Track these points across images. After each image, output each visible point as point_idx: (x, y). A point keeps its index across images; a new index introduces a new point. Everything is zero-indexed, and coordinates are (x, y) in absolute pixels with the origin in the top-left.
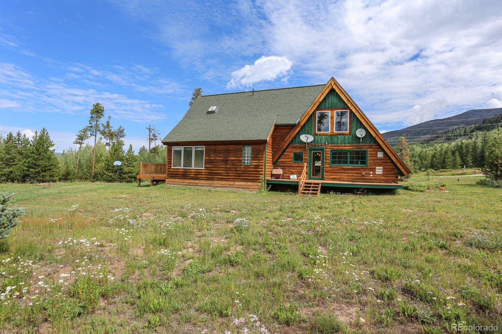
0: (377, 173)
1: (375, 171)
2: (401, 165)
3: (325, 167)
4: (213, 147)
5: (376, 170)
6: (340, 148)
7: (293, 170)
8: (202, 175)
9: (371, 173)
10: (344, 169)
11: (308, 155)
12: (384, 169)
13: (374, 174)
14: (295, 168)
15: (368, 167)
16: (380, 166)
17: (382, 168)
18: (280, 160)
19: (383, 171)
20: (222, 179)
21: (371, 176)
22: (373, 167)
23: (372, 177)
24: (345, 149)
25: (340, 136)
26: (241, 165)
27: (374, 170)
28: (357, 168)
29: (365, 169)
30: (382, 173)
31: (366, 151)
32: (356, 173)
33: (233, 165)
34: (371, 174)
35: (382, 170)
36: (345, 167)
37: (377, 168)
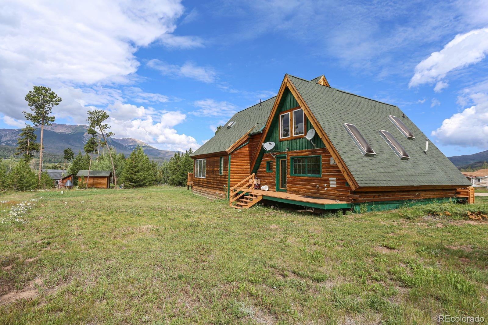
0: (331, 186)
1: (329, 184)
2: (348, 175)
3: (288, 178)
4: (212, 159)
5: (331, 182)
6: (299, 154)
7: (266, 181)
8: (204, 183)
9: (326, 185)
10: (302, 180)
11: (275, 164)
12: (337, 180)
13: (328, 187)
14: (268, 178)
15: (322, 178)
16: (333, 176)
17: (335, 179)
18: (259, 170)
19: (337, 184)
20: (212, 188)
21: (326, 189)
22: (326, 178)
23: (326, 191)
24: (302, 155)
25: (298, 140)
26: (219, 175)
27: (327, 181)
28: (312, 179)
29: (319, 180)
30: (335, 186)
31: (319, 157)
32: (312, 186)
33: (216, 175)
34: (326, 187)
35: (335, 183)
36: (302, 178)
37: (330, 179)
